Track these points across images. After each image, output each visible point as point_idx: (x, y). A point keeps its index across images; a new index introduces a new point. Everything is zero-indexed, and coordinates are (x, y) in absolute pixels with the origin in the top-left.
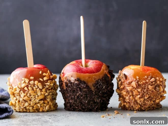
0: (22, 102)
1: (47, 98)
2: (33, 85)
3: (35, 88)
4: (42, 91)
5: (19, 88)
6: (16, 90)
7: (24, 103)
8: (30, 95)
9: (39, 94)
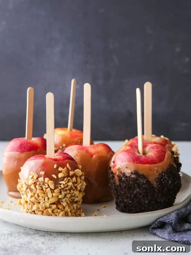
0: (30, 204)
1: (62, 202)
2: (42, 183)
3: (45, 188)
4: (54, 192)
5: (26, 184)
6: (23, 187)
7: (32, 205)
8: (38, 196)
9: (50, 195)
